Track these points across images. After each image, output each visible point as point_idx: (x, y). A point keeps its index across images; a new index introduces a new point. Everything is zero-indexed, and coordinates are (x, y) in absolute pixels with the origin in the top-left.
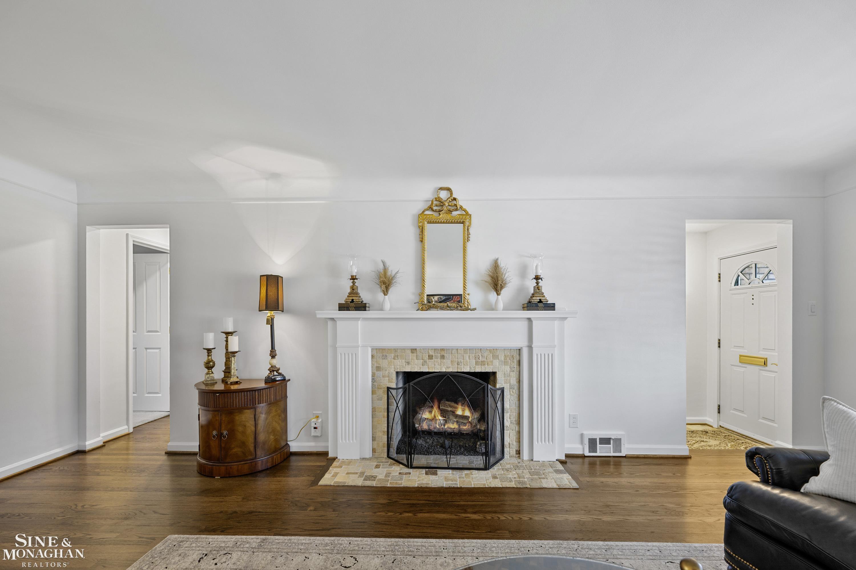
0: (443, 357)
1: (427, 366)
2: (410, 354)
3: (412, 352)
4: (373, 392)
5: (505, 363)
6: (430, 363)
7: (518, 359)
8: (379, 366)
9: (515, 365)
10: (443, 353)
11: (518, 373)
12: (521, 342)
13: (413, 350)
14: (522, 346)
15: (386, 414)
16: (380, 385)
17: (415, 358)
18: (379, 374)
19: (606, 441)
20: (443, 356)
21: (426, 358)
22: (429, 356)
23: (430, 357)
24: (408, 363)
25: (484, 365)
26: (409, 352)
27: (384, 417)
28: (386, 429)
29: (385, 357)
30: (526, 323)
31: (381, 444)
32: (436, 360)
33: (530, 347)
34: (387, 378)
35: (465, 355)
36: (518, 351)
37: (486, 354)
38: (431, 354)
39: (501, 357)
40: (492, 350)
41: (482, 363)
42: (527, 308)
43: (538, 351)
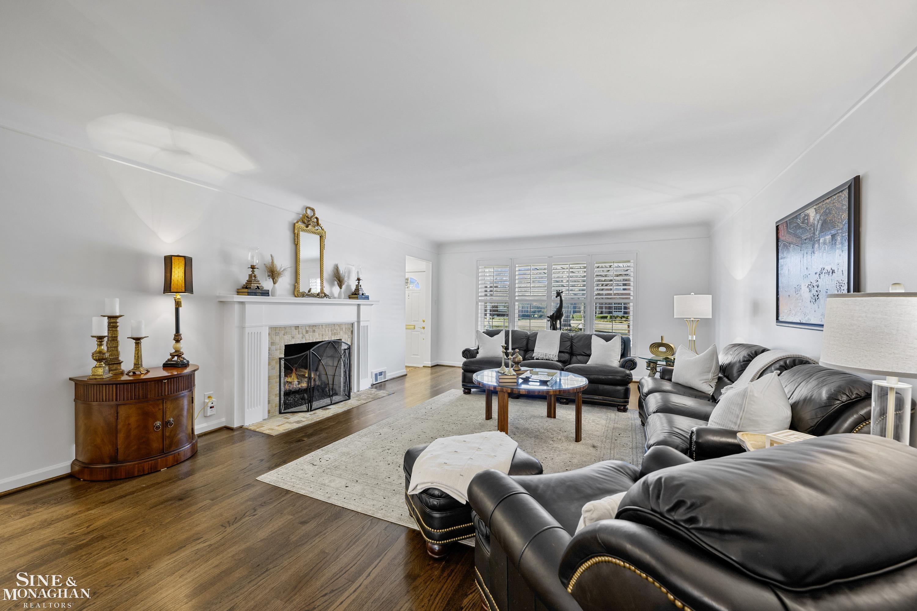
0: (314, 331)
1: (305, 339)
2: (295, 330)
3: (296, 329)
4: (269, 364)
5: (345, 333)
6: (307, 336)
7: (351, 330)
8: (273, 341)
9: (350, 334)
10: (314, 328)
11: (351, 339)
12: (354, 319)
13: (297, 327)
14: (353, 322)
15: (278, 379)
16: (273, 357)
17: (297, 333)
18: (273, 348)
19: (381, 374)
20: (314, 330)
22: (306, 331)
23: (307, 332)
24: (293, 337)
25: (336, 335)
26: (293, 328)
27: (276, 383)
28: (278, 392)
29: (277, 334)
30: (356, 307)
31: (274, 405)
32: (310, 334)
33: (359, 322)
34: (279, 351)
35: (326, 329)
36: (353, 324)
37: (337, 327)
38: (308, 329)
39: (344, 329)
40: (340, 325)
41: (335, 334)
42: (357, 298)
43: (362, 324)
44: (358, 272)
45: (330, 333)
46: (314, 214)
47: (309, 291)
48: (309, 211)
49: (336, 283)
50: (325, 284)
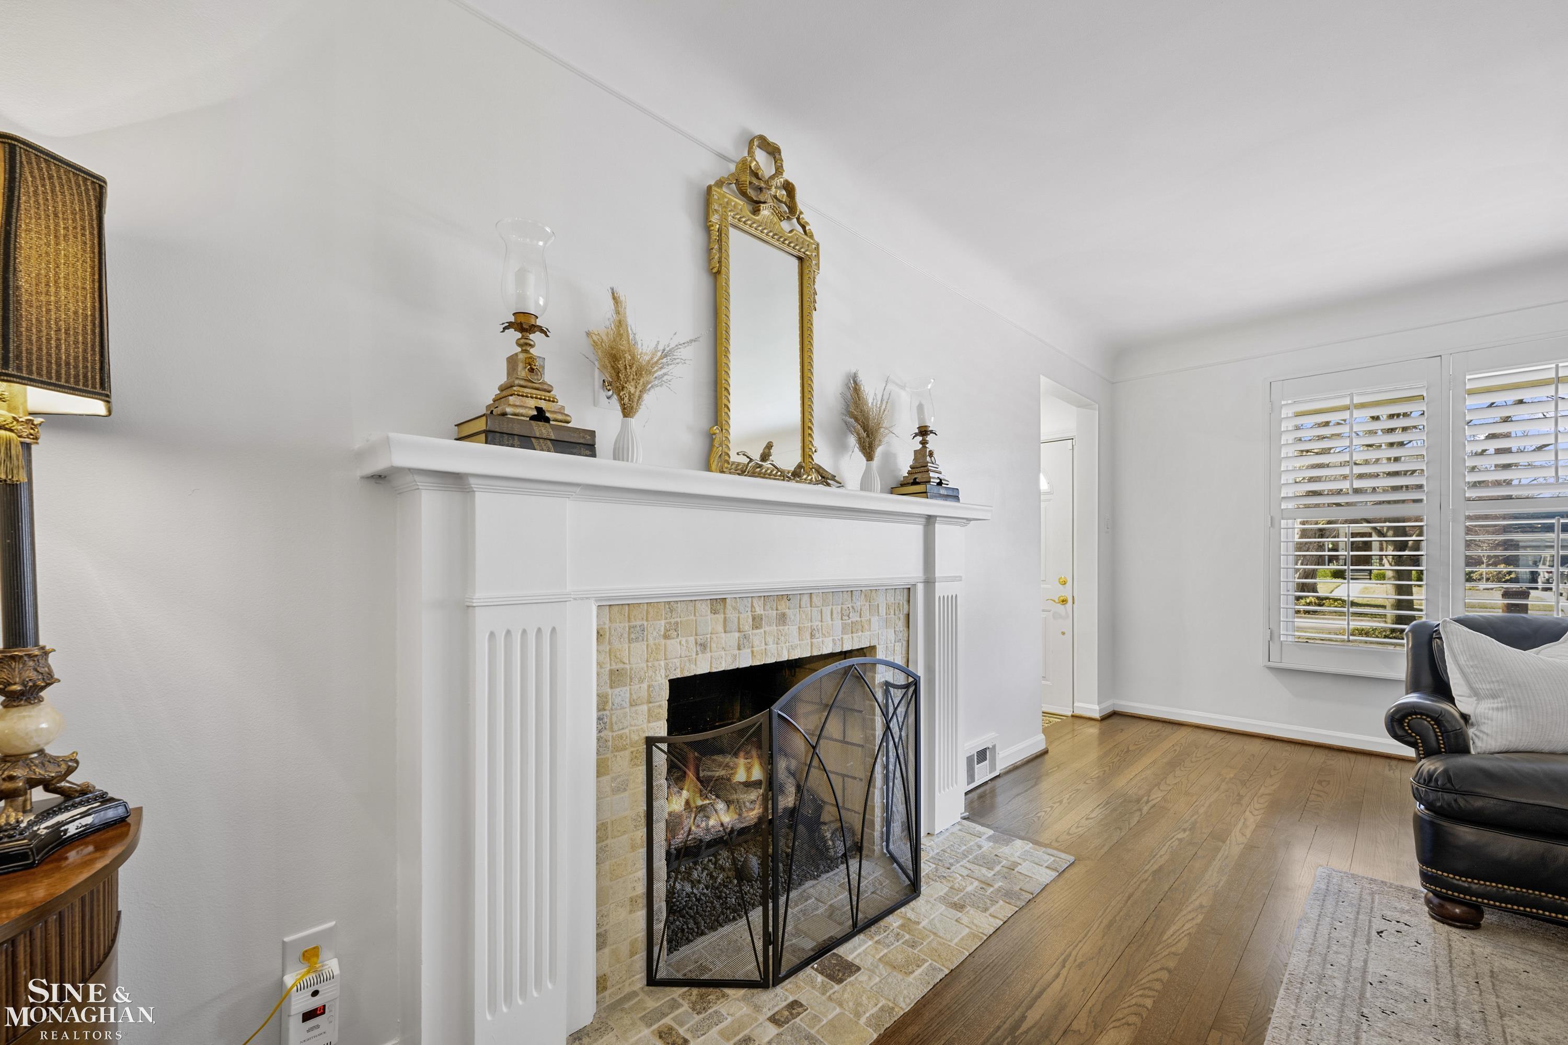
0: (782, 619)
1: (749, 650)
2: (710, 616)
3: (714, 612)
4: (602, 769)
5: (887, 624)
6: (757, 637)
7: (905, 612)
8: (620, 666)
9: (901, 624)
10: (783, 607)
11: (905, 643)
12: (913, 572)
13: (718, 603)
14: (912, 581)
15: (643, 832)
16: (621, 737)
17: (720, 628)
18: (621, 694)
19: (982, 755)
20: (784, 615)
21: (747, 626)
22: (754, 619)
23: (757, 622)
24: (703, 646)
25: (857, 631)
26: (705, 608)
27: (633, 848)
28: (641, 889)
29: (636, 634)
30: (916, 530)
31: (625, 949)
32: (767, 629)
33: (929, 583)
34: (645, 708)
35: (824, 609)
36: (909, 591)
37: (860, 602)
38: (759, 611)
39: (883, 611)
40: (869, 593)
41: (853, 628)
42: (924, 494)
43: (941, 590)
44: (920, 408)
45: (838, 623)
46: (779, 170)
47: (765, 457)
48: (761, 158)
49: (852, 440)
50: (819, 441)
